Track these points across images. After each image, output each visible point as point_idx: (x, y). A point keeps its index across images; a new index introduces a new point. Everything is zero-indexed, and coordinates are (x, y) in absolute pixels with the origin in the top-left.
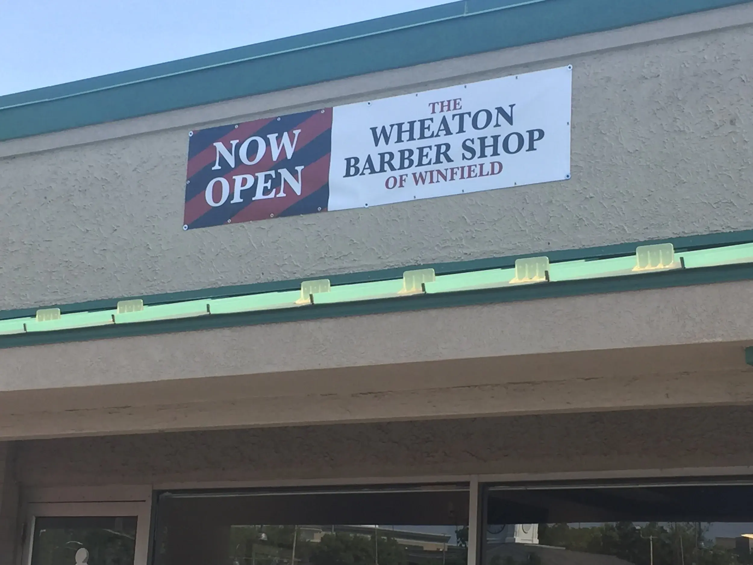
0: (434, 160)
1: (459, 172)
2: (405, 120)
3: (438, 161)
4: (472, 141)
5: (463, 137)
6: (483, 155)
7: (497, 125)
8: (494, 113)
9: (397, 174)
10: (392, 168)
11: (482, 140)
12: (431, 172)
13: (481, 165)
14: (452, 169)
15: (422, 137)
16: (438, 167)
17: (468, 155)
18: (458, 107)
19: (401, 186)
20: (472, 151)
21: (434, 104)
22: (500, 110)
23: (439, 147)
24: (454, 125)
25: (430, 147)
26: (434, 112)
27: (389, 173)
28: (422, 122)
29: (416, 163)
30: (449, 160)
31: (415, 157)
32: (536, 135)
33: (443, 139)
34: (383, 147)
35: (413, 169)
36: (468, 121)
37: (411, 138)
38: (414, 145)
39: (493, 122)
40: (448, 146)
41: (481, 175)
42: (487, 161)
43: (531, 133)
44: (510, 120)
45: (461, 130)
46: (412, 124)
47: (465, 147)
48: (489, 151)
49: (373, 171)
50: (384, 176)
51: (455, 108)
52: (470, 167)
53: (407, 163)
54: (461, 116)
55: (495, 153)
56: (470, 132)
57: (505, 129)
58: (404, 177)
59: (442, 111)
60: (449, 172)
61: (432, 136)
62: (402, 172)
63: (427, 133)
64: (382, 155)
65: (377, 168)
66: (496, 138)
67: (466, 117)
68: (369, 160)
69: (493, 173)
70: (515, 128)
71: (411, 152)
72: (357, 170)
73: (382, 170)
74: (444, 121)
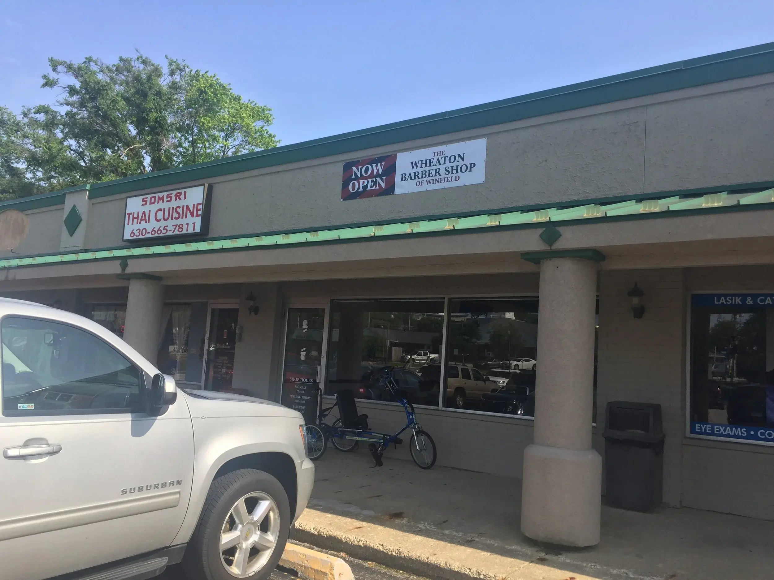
0: (434, 175)
1: (443, 180)
2: (424, 159)
3: (436, 175)
4: (449, 167)
5: (445, 166)
6: (452, 173)
7: (458, 161)
8: (457, 156)
9: (420, 180)
10: (419, 178)
11: (452, 167)
12: (433, 180)
13: (452, 177)
14: (441, 179)
15: (430, 166)
16: (436, 177)
17: (447, 173)
18: (443, 154)
19: (422, 185)
20: (448, 171)
21: (434, 153)
22: (459, 155)
23: (436, 170)
24: (442, 161)
25: (433, 170)
26: (434, 156)
27: (417, 180)
28: (430, 160)
29: (427, 176)
30: (440, 175)
31: (427, 174)
32: (473, 165)
33: (438, 167)
34: (415, 170)
35: (426, 178)
36: (447, 159)
37: (426, 166)
38: (427, 169)
39: (456, 160)
40: (439, 169)
41: (452, 181)
42: (454, 176)
43: (471, 164)
44: (463, 159)
45: (445, 163)
46: (426, 160)
47: (446, 170)
48: (455, 171)
49: (411, 179)
50: (415, 181)
51: (442, 155)
52: (447, 178)
53: (424, 176)
54: (445, 157)
55: (457, 172)
56: (448, 164)
57: (461, 163)
58: (423, 181)
59: (438, 156)
60: (440, 179)
61: (433, 165)
62: (422, 179)
63: (432, 164)
64: (415, 173)
65: (413, 178)
66: (457, 166)
67: (446, 158)
68: (410, 175)
69: (456, 180)
70: (464, 163)
71: (426, 172)
72: (405, 179)
73: (415, 179)
74: (438, 160)
